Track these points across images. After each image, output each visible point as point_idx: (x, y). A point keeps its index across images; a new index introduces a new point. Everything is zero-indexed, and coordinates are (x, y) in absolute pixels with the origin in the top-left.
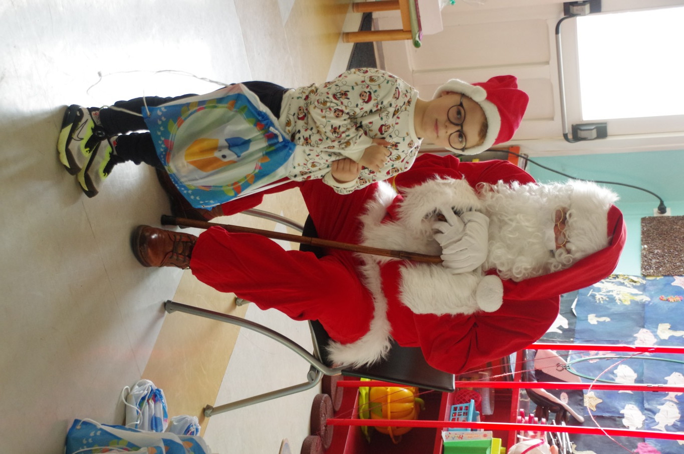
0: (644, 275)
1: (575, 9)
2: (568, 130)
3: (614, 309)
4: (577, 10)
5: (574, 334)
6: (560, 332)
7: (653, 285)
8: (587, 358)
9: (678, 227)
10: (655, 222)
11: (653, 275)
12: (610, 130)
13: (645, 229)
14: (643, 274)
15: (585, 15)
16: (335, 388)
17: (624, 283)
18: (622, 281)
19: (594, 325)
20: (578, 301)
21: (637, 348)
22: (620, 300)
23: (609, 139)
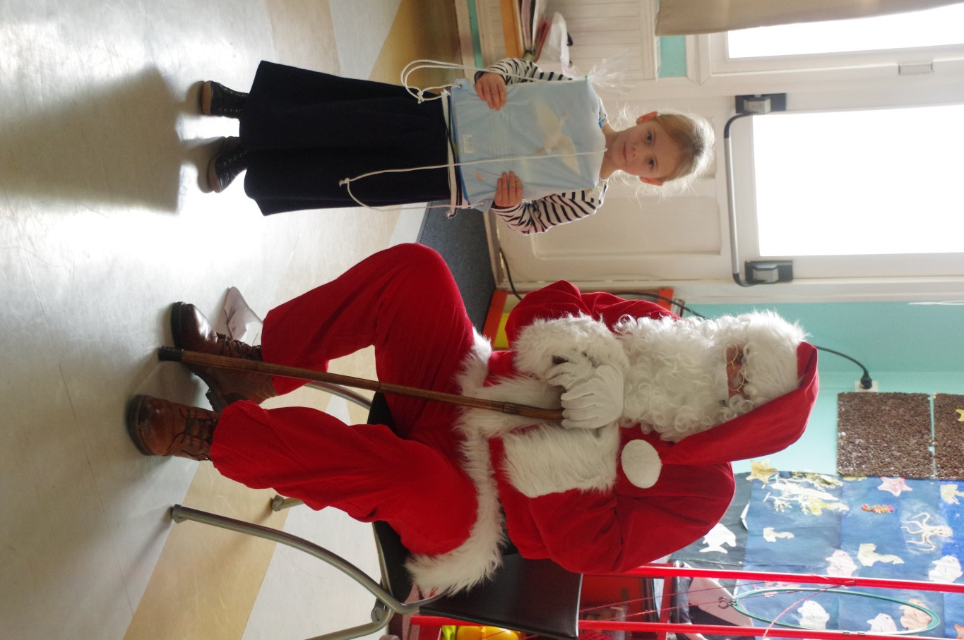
0: (841, 474)
1: (750, 105)
2: (740, 269)
3: (799, 521)
4: (753, 107)
5: (743, 556)
6: (725, 552)
7: (854, 489)
8: (762, 589)
9: (888, 408)
10: (856, 401)
11: (853, 475)
12: (797, 271)
13: (843, 410)
14: (839, 473)
15: (763, 113)
16: (408, 627)
17: (813, 484)
18: (811, 482)
19: (771, 542)
20: (750, 508)
21: (830, 578)
22: (807, 508)
23: (795, 283)
